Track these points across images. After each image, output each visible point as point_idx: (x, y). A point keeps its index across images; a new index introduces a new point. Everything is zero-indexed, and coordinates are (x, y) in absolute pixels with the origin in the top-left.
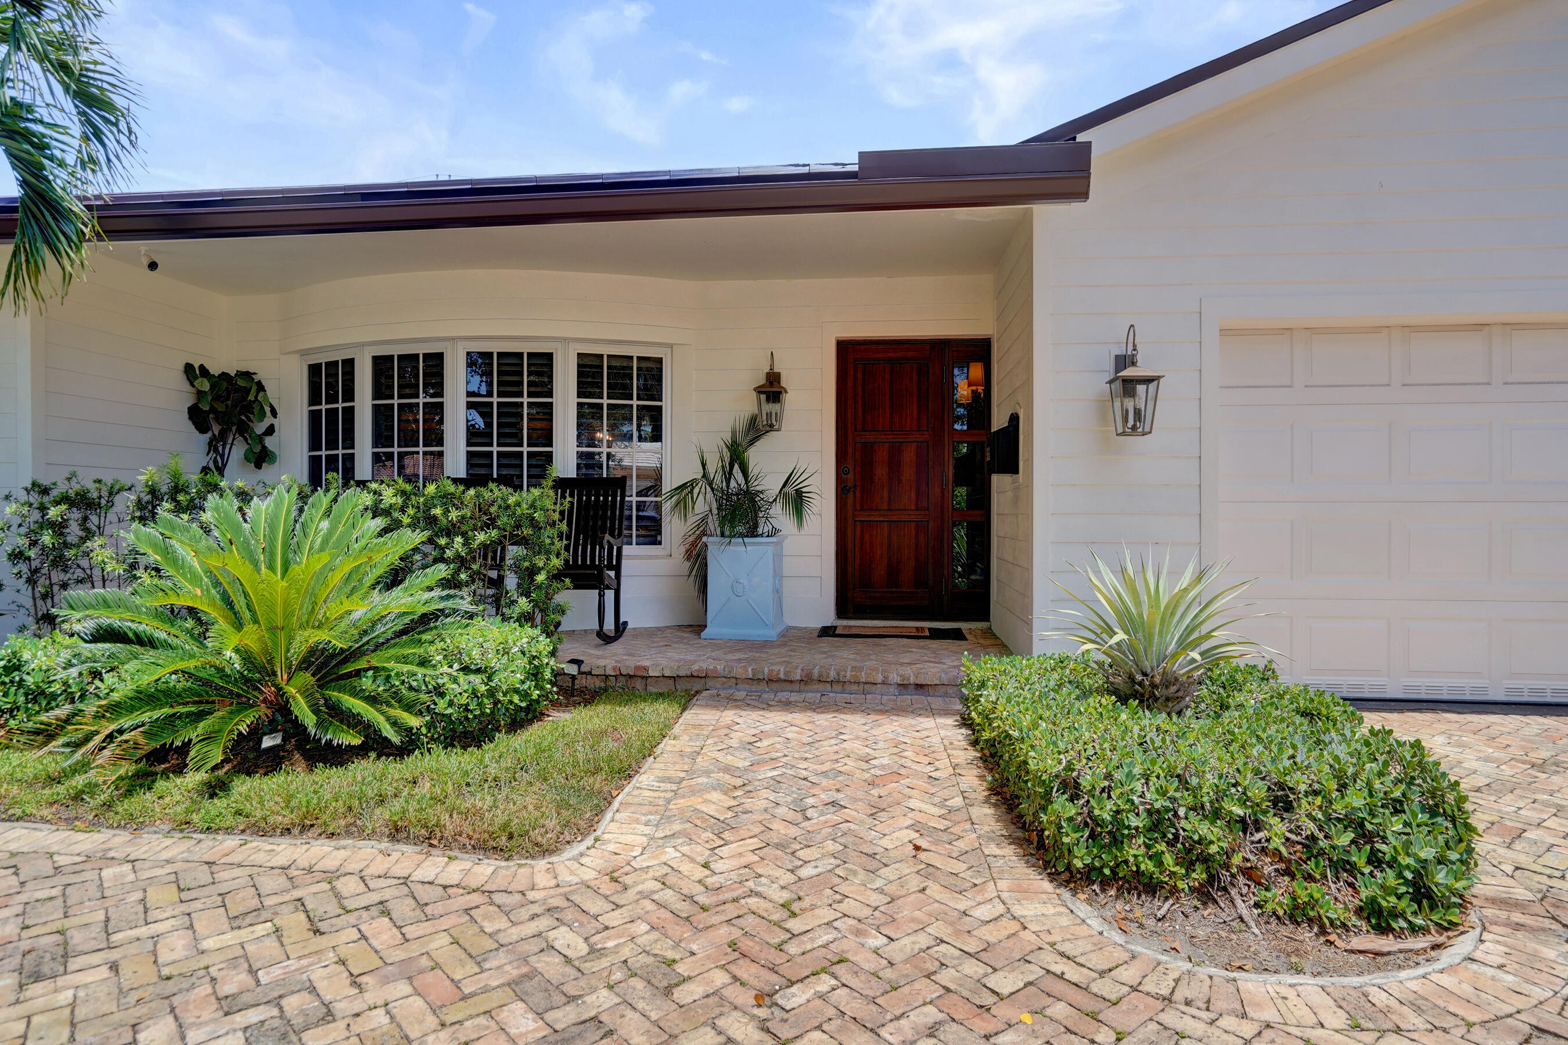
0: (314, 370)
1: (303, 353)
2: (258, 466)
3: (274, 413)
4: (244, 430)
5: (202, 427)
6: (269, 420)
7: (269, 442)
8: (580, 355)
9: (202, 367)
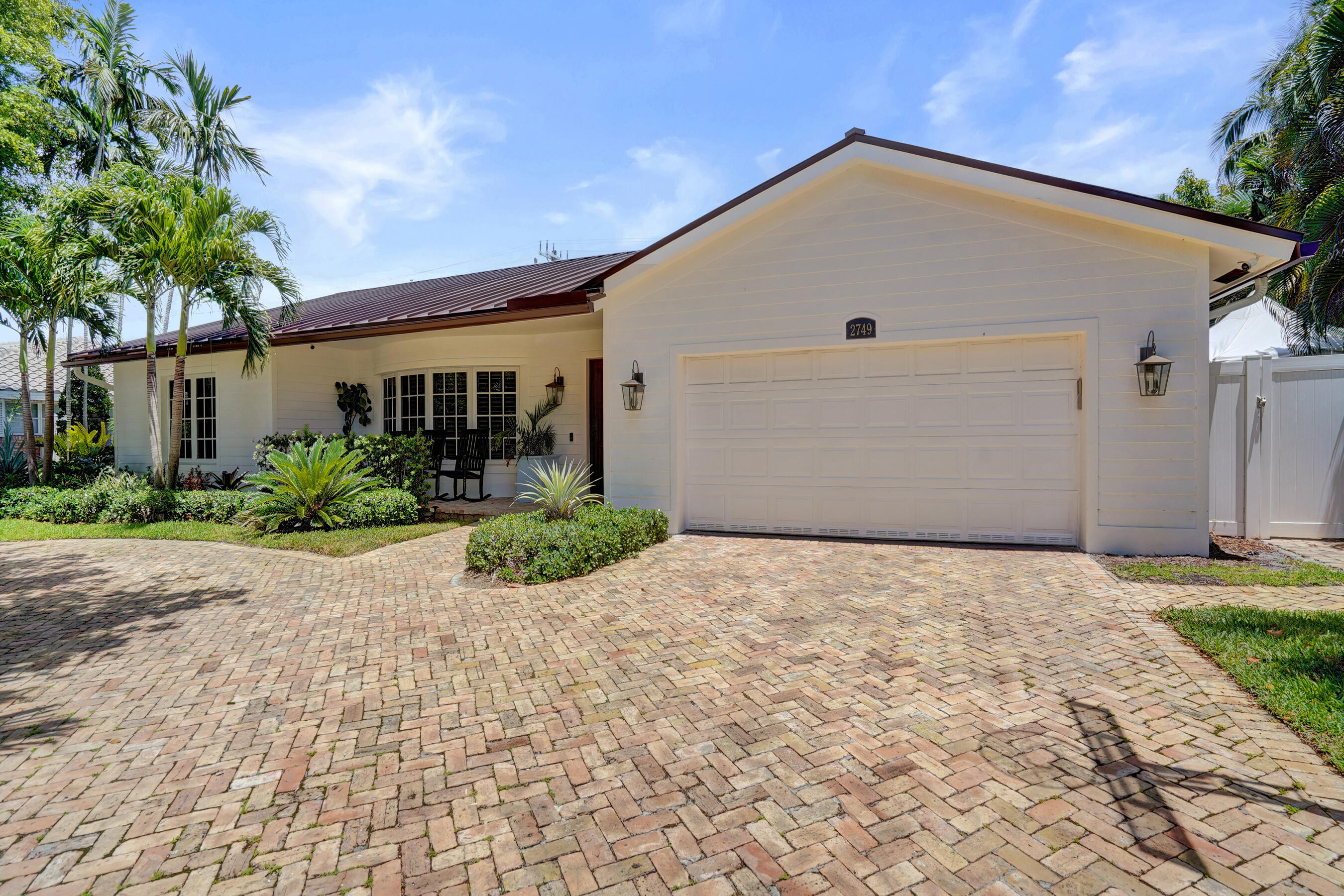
0: (385, 381)
1: (382, 375)
2: (365, 425)
3: (370, 402)
4: (359, 410)
5: (343, 409)
6: (368, 405)
7: (369, 415)
8: (478, 373)
9: (344, 383)
